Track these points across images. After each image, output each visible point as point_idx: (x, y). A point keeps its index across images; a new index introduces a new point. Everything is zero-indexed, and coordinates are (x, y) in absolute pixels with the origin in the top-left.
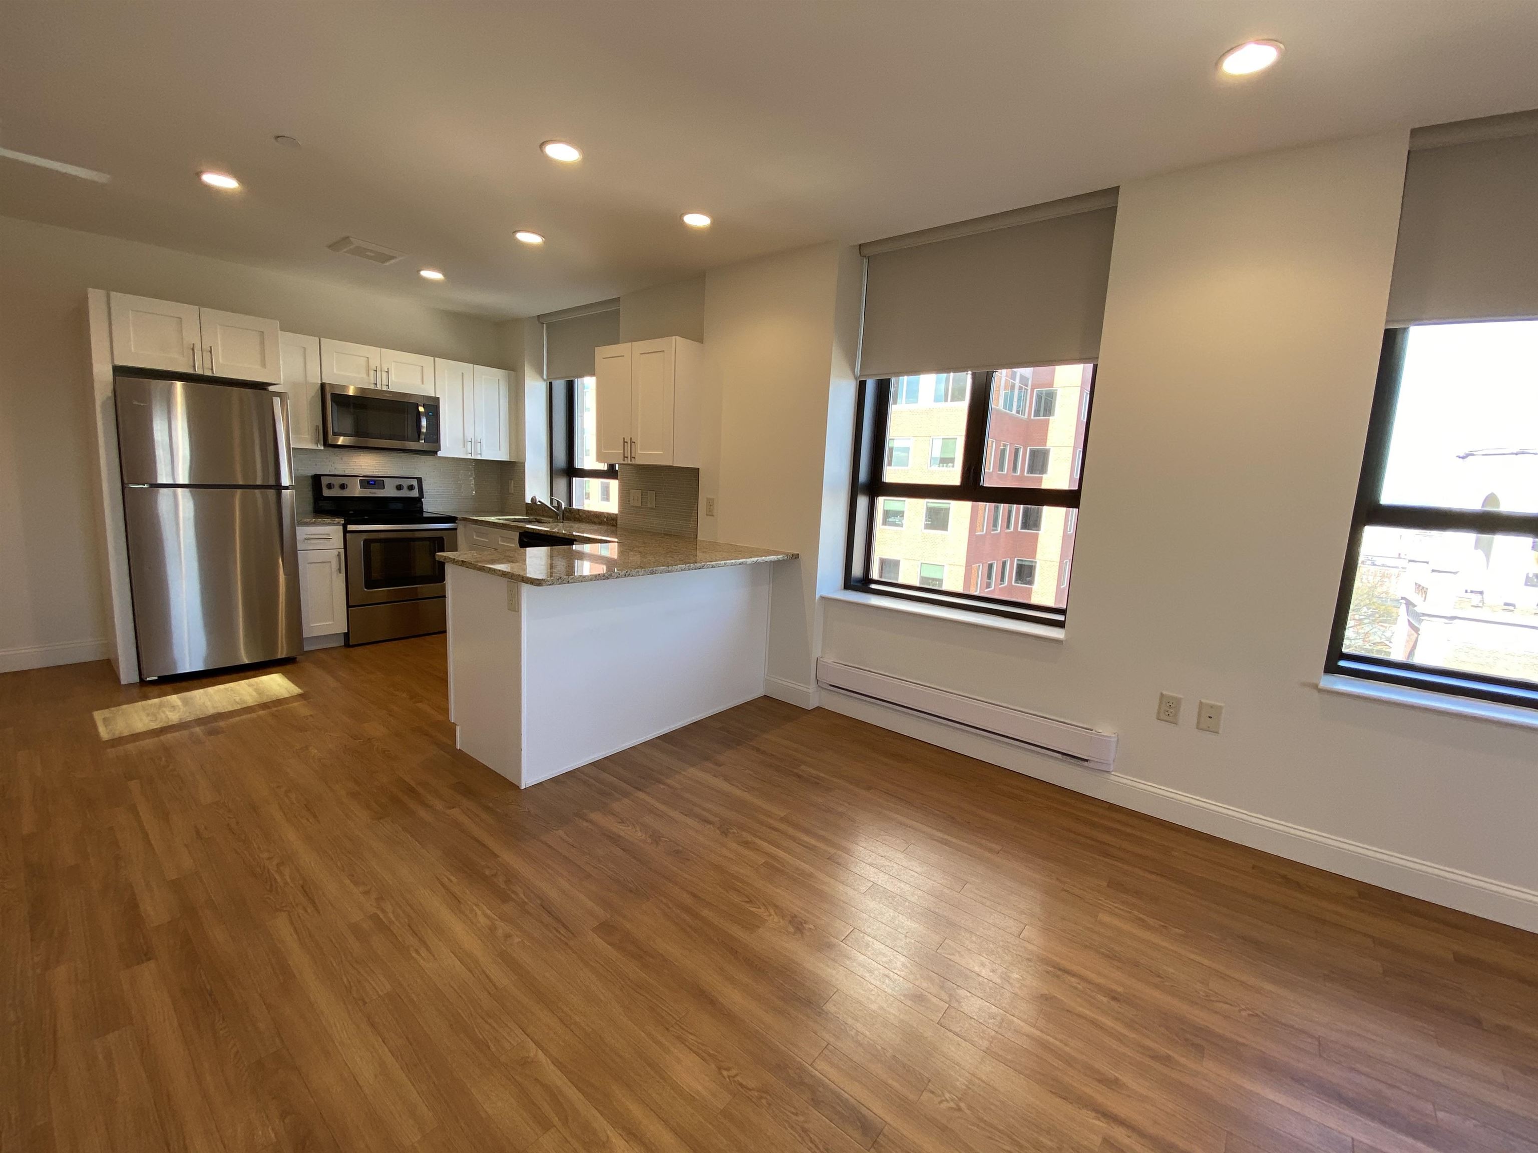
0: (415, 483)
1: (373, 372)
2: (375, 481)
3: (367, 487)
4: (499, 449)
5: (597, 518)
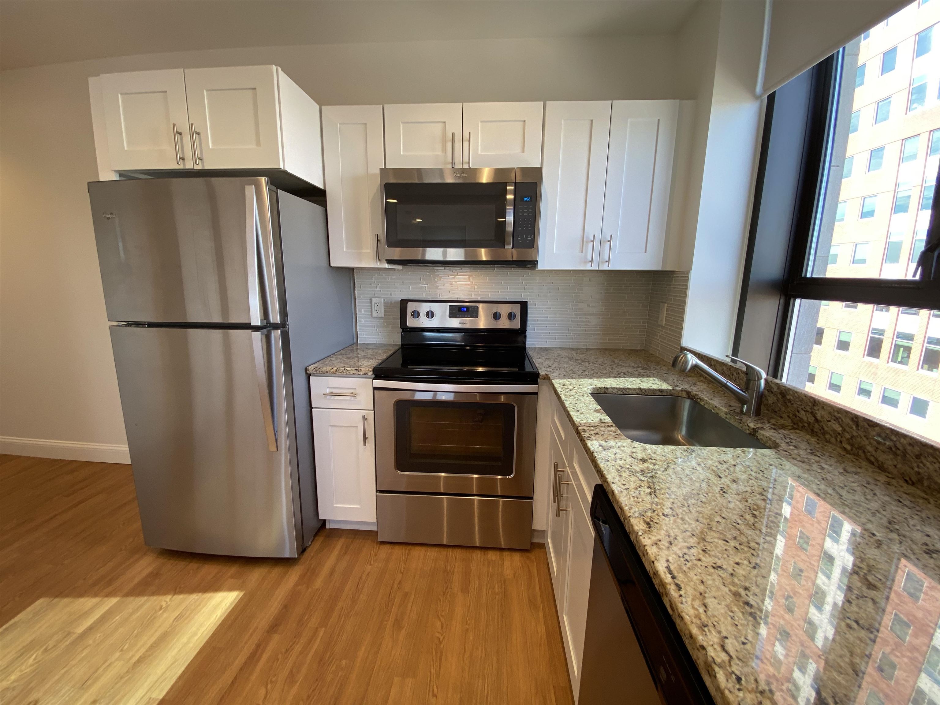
0: (517, 309)
1: (449, 145)
2: (467, 307)
3: (458, 316)
4: (644, 251)
5: (896, 454)
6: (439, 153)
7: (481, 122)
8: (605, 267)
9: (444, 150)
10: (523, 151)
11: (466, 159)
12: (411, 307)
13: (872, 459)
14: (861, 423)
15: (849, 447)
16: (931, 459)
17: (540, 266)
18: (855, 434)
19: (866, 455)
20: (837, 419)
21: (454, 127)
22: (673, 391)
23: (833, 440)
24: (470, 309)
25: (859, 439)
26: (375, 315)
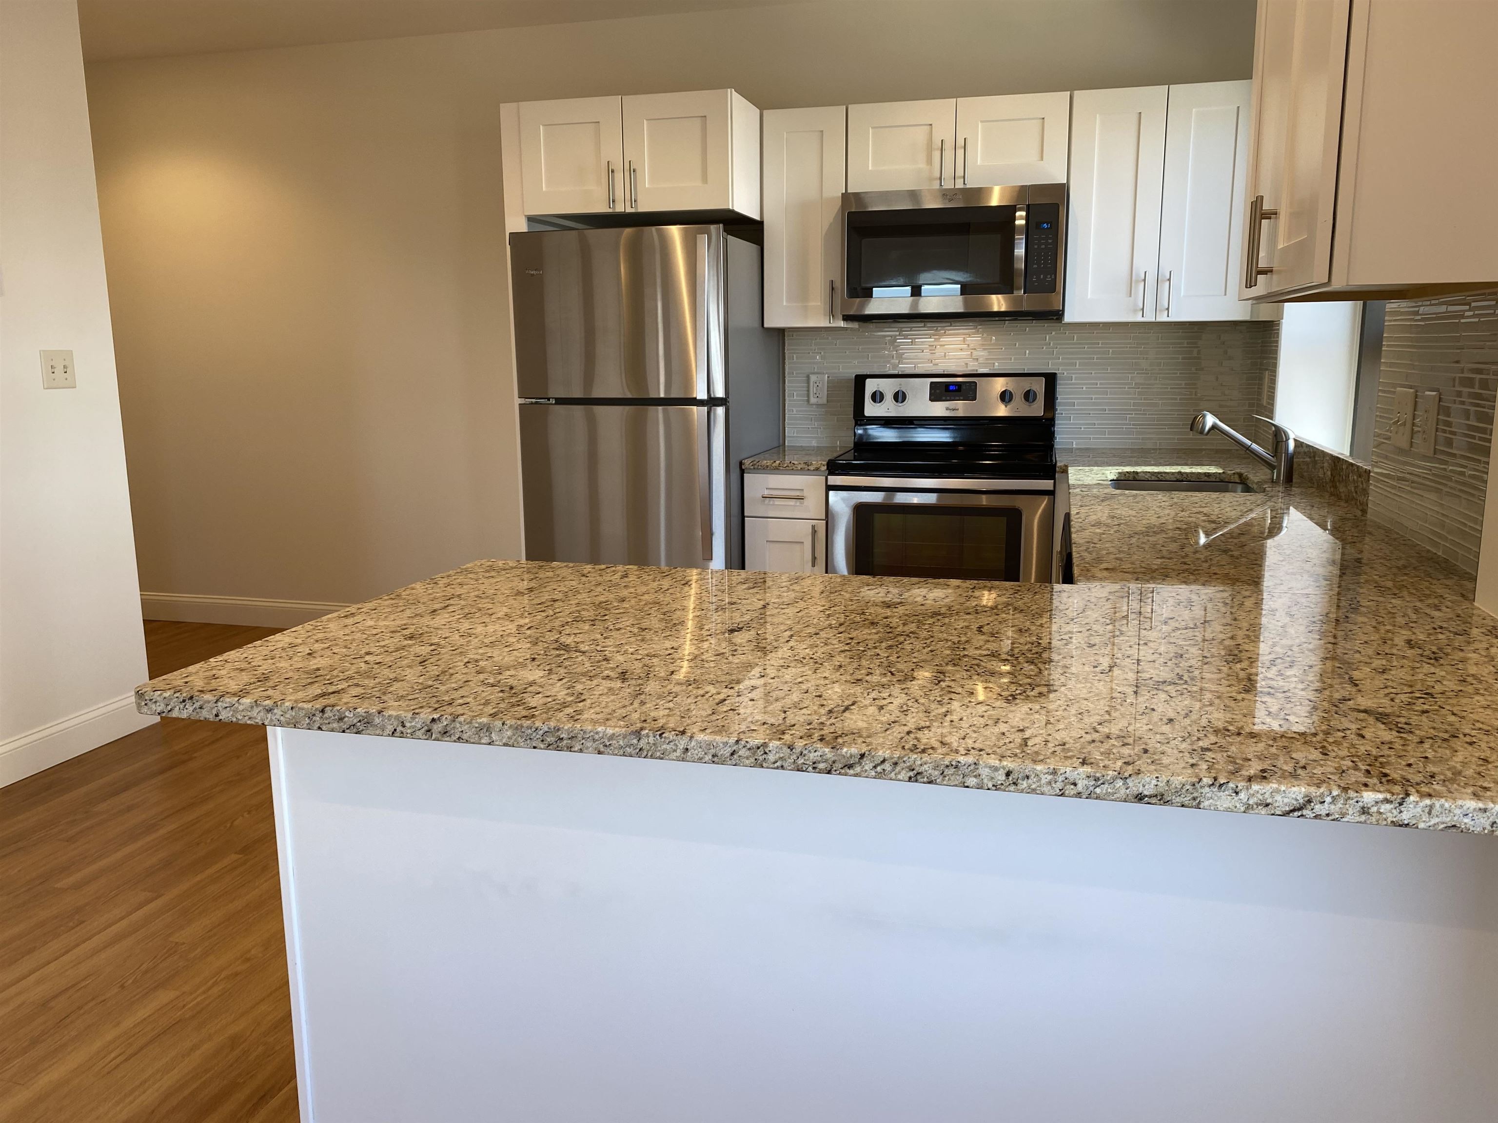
0: (1039, 386)
1: (936, 155)
2: (959, 384)
3: (944, 398)
4: (1224, 293)
6: (922, 165)
7: (982, 122)
8: (1163, 318)
9: (929, 161)
10: (1042, 159)
11: (960, 172)
12: (871, 386)
17: (1068, 318)
21: (944, 132)
22: (1223, 475)
24: (964, 387)
26: (813, 400)
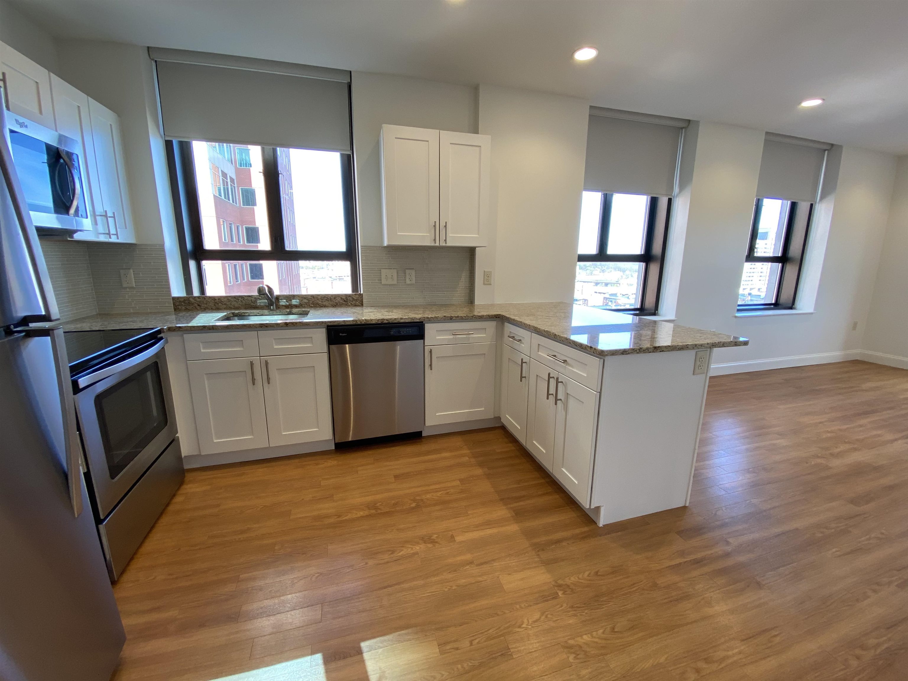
4: (125, 227)
5: (328, 301)
13: (322, 305)
14: (315, 296)
15: (313, 306)
16: (338, 297)
18: (313, 300)
19: (319, 305)
20: (305, 298)
23: (306, 306)
25: (315, 301)
